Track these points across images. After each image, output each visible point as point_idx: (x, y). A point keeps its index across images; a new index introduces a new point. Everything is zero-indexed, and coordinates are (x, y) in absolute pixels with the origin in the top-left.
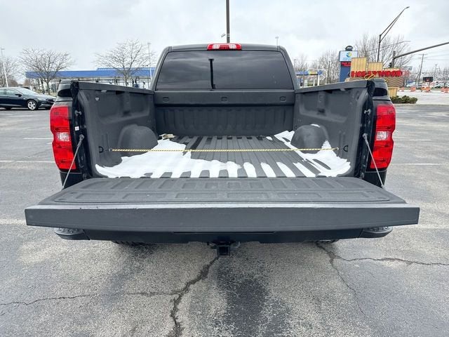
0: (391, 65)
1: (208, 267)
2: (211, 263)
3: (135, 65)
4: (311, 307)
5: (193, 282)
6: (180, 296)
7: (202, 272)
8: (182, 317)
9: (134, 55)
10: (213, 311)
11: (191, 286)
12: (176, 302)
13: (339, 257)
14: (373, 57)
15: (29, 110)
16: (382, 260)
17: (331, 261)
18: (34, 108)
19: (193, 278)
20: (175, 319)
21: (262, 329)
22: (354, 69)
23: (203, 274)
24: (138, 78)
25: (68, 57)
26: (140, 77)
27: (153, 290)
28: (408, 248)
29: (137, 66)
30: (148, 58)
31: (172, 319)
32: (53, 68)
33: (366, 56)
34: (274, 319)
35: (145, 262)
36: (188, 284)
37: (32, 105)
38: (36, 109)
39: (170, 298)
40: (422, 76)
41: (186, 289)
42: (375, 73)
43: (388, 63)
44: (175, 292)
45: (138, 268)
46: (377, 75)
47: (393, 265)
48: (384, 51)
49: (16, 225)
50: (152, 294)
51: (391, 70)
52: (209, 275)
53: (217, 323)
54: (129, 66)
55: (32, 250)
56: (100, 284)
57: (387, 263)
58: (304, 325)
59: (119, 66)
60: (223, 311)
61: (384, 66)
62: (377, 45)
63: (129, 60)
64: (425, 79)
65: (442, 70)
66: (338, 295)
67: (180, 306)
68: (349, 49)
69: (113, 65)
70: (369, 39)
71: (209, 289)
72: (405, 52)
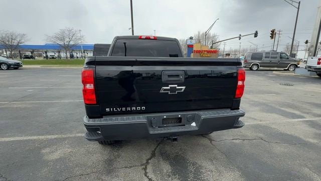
0: (211, 47)
1: (154, 151)
2: (155, 149)
3: (72, 43)
4: (210, 163)
5: (150, 159)
6: (146, 166)
7: (152, 154)
8: (151, 175)
9: (71, 37)
10: (165, 171)
11: (149, 161)
12: (145, 169)
13: (214, 140)
14: (203, 43)
15: (2, 69)
16: (233, 140)
17: (211, 142)
18: (6, 68)
19: (148, 157)
20: (148, 177)
21: (191, 176)
22: (195, 49)
23: (153, 155)
24: (73, 50)
25: (25, 36)
26: (75, 50)
27: (130, 165)
28: (241, 134)
29: (73, 44)
30: (80, 39)
31: (146, 178)
32: (15, 43)
33: (200, 42)
34: (195, 171)
35: (120, 152)
36: (148, 160)
37: (4, 67)
38: (8, 69)
39: (140, 168)
40: (225, 53)
41: (147, 163)
42: (205, 51)
43: (210, 47)
44: (142, 165)
45: (118, 155)
46: (206, 52)
47: (237, 141)
48: (208, 41)
49: (31, 140)
50: (131, 167)
51: (212, 50)
52: (156, 155)
53: (169, 176)
54: (67, 43)
55: (49, 152)
56: (100, 166)
57: (234, 141)
58: (209, 171)
59: (61, 43)
60: (170, 170)
61: (208, 48)
62: (205, 37)
63: (67, 40)
64: (226, 54)
65: (234, 50)
66: (219, 157)
67: (147, 171)
68: (191, 38)
69: (58, 42)
70: (201, 33)
71: (159, 161)
72: (218, 41)
